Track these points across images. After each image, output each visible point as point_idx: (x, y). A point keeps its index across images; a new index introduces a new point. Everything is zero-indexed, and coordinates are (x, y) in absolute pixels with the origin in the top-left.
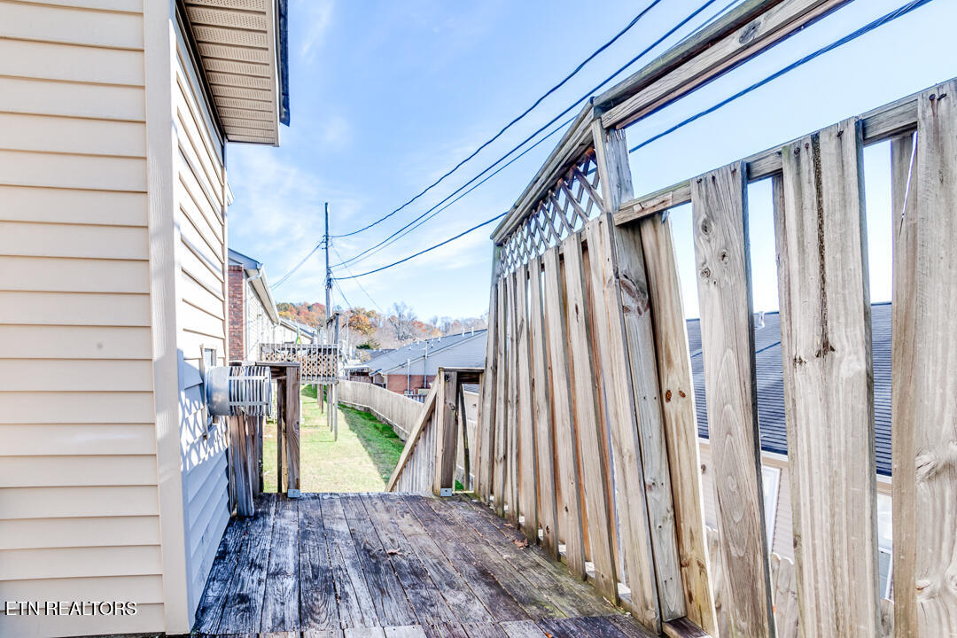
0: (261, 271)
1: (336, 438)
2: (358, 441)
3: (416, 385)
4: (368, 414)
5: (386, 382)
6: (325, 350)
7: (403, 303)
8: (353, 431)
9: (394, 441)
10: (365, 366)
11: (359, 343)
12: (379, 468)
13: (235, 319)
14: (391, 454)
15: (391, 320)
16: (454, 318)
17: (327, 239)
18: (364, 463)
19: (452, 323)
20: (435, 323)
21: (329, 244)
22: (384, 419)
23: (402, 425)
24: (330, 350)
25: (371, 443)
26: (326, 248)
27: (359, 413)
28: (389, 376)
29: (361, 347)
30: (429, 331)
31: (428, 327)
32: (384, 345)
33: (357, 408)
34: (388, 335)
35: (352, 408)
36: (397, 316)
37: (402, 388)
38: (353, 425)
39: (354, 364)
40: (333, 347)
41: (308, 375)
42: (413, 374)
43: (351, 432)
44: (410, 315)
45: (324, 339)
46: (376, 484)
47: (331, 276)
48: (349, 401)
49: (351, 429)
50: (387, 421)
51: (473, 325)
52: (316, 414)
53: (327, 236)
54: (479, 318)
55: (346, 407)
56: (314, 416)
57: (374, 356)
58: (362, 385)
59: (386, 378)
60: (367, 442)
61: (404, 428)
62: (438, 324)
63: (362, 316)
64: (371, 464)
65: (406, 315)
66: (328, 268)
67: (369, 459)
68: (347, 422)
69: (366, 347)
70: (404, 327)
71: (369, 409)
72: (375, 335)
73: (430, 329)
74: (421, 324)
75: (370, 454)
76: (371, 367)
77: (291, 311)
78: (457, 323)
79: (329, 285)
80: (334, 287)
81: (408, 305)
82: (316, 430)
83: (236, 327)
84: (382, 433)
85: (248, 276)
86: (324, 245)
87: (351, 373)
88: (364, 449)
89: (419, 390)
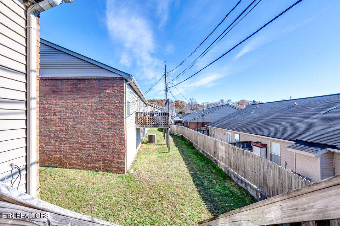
0: (132, 79)
1: (169, 151)
2: (178, 152)
3: (200, 126)
4: (182, 138)
5: (189, 125)
6: (164, 114)
7: (193, 98)
8: (176, 147)
9: (193, 150)
10: (181, 119)
11: (178, 112)
12: (188, 167)
13: (120, 101)
14: (193, 158)
15: (189, 104)
16: (210, 103)
17: (166, 74)
18: (181, 164)
19: (209, 104)
20: (203, 104)
21: (166, 76)
22: (189, 140)
23: (196, 143)
24: (166, 114)
25: (184, 152)
26: (165, 77)
27: (179, 137)
28: (190, 123)
29: (179, 113)
30: (202, 107)
31: (201, 106)
32: (187, 112)
33: (178, 135)
34: (188, 109)
35: (176, 136)
36: (191, 102)
37: (195, 127)
38: (177, 144)
39: (176, 119)
40: (167, 113)
41: (157, 125)
42: (198, 122)
43: (175, 147)
44: (195, 102)
45: (164, 110)
46: (187, 178)
47: (167, 87)
48: (175, 133)
49: (175, 146)
50: (190, 141)
51: (216, 104)
52: (162, 139)
53: (165, 73)
54: (218, 102)
55: (174, 135)
56: (161, 140)
57: (184, 116)
58: (180, 127)
59: (188, 124)
60: (182, 152)
61: (197, 145)
62: (205, 105)
63: (179, 103)
64: (185, 165)
65: (194, 102)
66: (166, 84)
67: (183, 162)
68: (174, 142)
69: (181, 113)
70: (194, 106)
71: (182, 136)
72: (184, 109)
73: (202, 106)
74: (199, 105)
75: (184, 159)
76: (183, 119)
77: (156, 102)
78: (211, 104)
79: (167, 91)
80: (168, 91)
81: (194, 99)
82: (161, 146)
83: (121, 104)
84: (188, 147)
85: (127, 81)
86: (164, 76)
87: (176, 122)
88: (181, 156)
89: (201, 128)
